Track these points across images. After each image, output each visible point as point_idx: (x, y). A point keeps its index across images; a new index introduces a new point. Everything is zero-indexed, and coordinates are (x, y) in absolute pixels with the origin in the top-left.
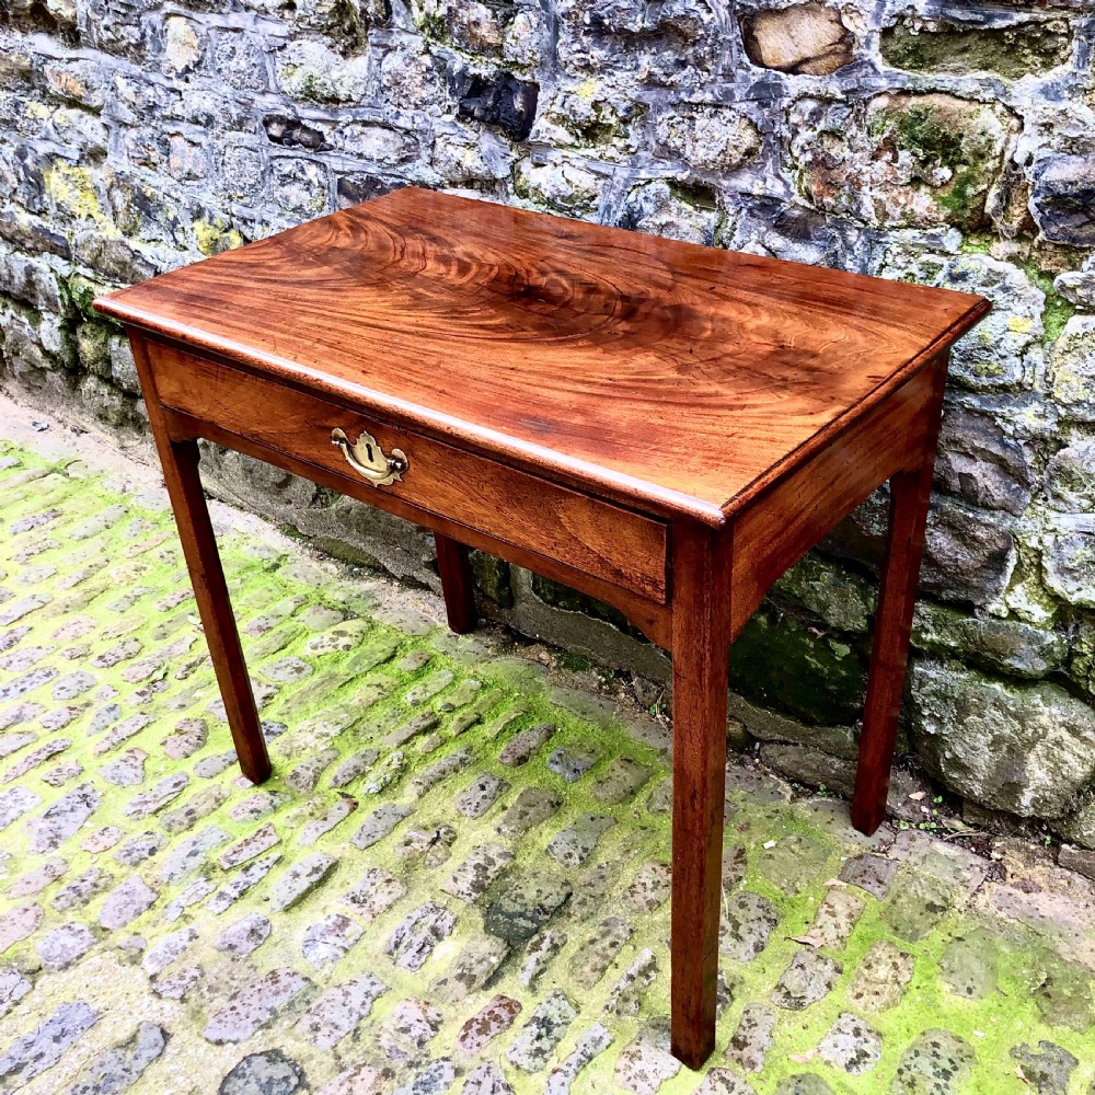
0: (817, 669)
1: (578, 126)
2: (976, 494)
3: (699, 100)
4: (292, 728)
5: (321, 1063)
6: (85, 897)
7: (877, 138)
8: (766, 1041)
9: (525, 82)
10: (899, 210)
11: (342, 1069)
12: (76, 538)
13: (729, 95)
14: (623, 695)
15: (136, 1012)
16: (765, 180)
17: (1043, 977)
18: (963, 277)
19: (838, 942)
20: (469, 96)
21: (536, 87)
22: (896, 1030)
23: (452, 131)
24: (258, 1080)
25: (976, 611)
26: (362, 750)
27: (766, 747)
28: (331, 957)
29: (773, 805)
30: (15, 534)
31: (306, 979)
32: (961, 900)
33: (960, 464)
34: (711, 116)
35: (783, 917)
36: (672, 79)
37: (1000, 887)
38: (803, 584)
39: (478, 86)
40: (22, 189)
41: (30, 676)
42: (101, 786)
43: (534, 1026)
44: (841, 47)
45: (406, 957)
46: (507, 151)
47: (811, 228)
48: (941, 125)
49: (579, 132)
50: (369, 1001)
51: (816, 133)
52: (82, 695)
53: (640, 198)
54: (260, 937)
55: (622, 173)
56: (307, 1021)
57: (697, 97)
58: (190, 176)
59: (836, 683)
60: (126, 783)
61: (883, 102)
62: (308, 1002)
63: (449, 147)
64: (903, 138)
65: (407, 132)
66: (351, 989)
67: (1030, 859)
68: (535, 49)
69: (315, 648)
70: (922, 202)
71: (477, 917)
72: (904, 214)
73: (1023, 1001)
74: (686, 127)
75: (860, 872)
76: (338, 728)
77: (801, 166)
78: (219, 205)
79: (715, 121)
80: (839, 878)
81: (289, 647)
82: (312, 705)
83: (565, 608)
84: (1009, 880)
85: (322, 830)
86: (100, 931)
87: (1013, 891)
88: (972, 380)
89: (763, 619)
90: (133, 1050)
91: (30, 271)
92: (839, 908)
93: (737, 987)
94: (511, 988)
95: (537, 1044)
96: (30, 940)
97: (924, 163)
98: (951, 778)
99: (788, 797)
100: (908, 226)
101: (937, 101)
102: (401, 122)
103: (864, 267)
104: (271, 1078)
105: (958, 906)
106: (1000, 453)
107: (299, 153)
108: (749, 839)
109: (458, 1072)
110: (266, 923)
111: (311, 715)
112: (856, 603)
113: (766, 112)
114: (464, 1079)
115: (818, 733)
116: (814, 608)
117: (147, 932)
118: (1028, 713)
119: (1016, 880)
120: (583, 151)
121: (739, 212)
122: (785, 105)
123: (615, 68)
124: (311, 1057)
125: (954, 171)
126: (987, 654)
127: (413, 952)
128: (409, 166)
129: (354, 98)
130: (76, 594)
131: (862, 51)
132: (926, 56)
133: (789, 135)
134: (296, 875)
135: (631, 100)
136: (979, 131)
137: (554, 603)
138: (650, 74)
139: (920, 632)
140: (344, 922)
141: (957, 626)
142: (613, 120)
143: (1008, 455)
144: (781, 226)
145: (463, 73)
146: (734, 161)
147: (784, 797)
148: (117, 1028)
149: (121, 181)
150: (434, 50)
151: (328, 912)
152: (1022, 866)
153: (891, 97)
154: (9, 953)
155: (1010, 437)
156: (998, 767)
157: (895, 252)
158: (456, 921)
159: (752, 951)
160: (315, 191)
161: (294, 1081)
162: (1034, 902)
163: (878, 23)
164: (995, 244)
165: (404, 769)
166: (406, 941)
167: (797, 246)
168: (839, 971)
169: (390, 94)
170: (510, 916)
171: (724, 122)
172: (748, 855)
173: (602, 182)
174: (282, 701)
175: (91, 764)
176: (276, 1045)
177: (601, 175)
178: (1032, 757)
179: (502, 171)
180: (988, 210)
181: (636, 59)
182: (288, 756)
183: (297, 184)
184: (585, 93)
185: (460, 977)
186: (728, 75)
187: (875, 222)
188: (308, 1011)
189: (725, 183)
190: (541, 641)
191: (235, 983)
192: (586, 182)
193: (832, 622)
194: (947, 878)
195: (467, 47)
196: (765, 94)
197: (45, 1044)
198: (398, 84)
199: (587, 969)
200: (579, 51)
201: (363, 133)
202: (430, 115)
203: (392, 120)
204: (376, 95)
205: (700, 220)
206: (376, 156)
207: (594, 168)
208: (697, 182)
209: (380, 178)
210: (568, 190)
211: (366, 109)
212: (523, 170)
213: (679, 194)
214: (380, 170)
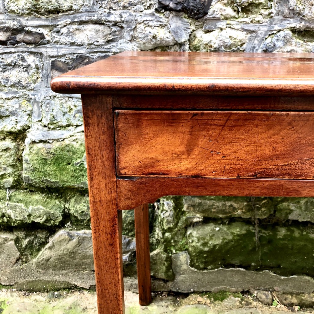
1: (241, 5)
14: (254, 303)
23: (150, 18)
46: (188, 26)
49: (240, 9)
53: (274, 40)
55: (263, 29)
63: (148, 28)
65: (115, 24)
83: (212, 269)
102: (112, 18)
107: (21, 49)
120: (242, 20)
128: (114, 44)
129: (75, 7)
137: (205, 268)
160: (31, 72)
173: (249, 35)
177: (249, 32)
179: (184, 38)
183: (17, 69)
190: (194, 292)
201: (77, 29)
202: (134, 11)
203: (104, 18)
204: (93, 4)
205: (307, 47)
206: (86, 42)
207: (246, 28)
208: (308, 27)
209: (88, 55)
210: (229, 42)
211: (83, 14)
212: (198, 35)
213: (296, 35)
214: (89, 50)
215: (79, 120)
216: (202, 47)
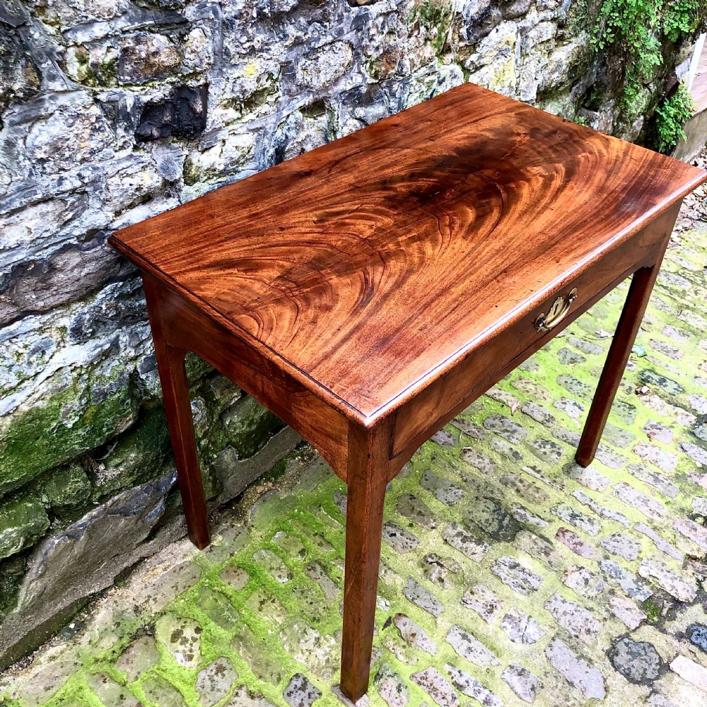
3: (323, 43)
5: (610, 627)
7: (411, 25)
9: (199, 86)
10: (419, 60)
11: (613, 615)
13: (341, 32)
16: (352, 78)
21: (206, 85)
22: (559, 392)
24: (630, 660)
28: (536, 625)
31: (553, 639)
35: (499, 413)
39: (149, 111)
43: (576, 522)
45: (534, 583)
46: (179, 153)
47: (373, 95)
48: (436, 5)
49: (243, 105)
50: (568, 602)
51: (383, 36)
53: (285, 131)
54: (523, 671)
55: (272, 120)
56: (584, 637)
62: (571, 638)
64: (423, 20)
65: (73, 192)
66: (561, 611)
70: (429, 51)
71: (500, 545)
72: (421, 61)
74: (313, 66)
79: (331, 54)
83: (263, 446)
94: (550, 531)
95: (585, 521)
100: (421, 67)
103: (400, 102)
104: (628, 653)
109: (607, 558)
110: (511, 669)
113: (359, 34)
114: (611, 555)
120: (247, 118)
121: (339, 106)
125: (437, 28)
127: (530, 579)
133: (369, 43)
134: (469, 650)
135: (281, 63)
137: (256, 450)
138: (297, 38)
140: (509, 618)
142: (268, 84)
146: (341, 74)
150: (102, 97)
159: (521, 428)
161: (626, 640)
166: (521, 582)
167: (368, 109)
170: (501, 527)
171: (336, 51)
173: (256, 134)
177: (255, 130)
179: (179, 172)
181: (284, 31)
184: (249, 73)
185: (547, 554)
186: (341, 19)
187: (410, 72)
188: (577, 636)
189: (331, 92)
190: (249, 486)
191: (560, 684)
196: (359, 23)
199: (537, 495)
200: (246, 42)
202: (100, 161)
203: (53, 191)
204: (31, 174)
205: (318, 124)
206: (28, 238)
207: (252, 127)
208: (316, 99)
209: (32, 258)
210: (236, 155)
211: (13, 197)
212: (194, 161)
213: (306, 115)
214: (32, 249)
215: (38, 365)
216: (202, 175)
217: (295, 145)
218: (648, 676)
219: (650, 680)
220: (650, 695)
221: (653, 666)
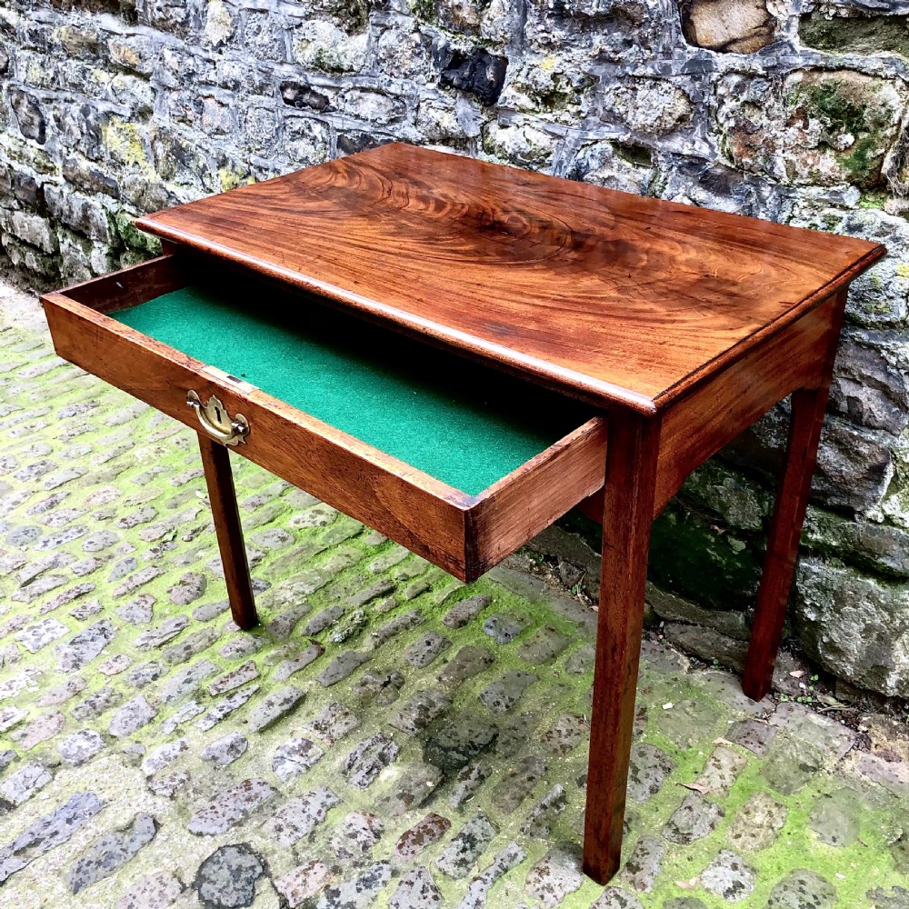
0: (716, 560)
1: (538, 93)
2: (861, 414)
3: (642, 74)
4: (276, 585)
5: (282, 857)
6: (99, 710)
7: (792, 108)
8: (656, 867)
9: (496, 56)
10: (807, 170)
11: (299, 864)
12: (109, 424)
13: (666, 69)
14: (550, 576)
15: (134, 804)
16: (694, 143)
17: (900, 833)
18: (859, 228)
19: (722, 790)
20: (449, 68)
21: (505, 61)
22: (769, 867)
23: (434, 97)
24: (230, 867)
25: (856, 516)
26: (331, 606)
27: (670, 626)
28: (295, 772)
29: (673, 674)
30: (61, 419)
31: (273, 789)
32: (830, 763)
33: (848, 389)
34: (651, 88)
35: (677, 766)
36: (619, 55)
37: (865, 755)
38: (709, 487)
39: (457, 60)
40: (84, 140)
41: (66, 531)
42: (117, 622)
43: (460, 842)
44: (765, 30)
45: (357, 777)
46: (478, 114)
47: (731, 185)
48: (848, 97)
49: (540, 100)
50: (324, 810)
51: (739, 103)
52: (106, 549)
53: (588, 156)
54: (238, 751)
55: (574, 134)
56: (272, 822)
57: (640, 71)
58: (219, 131)
59: (731, 574)
60: (137, 621)
61: (798, 77)
62: (274, 808)
63: (430, 110)
64: (814, 108)
65: (397, 97)
66: (310, 799)
67: (893, 733)
68: (506, 29)
69: (297, 522)
70: (827, 164)
71: (418, 749)
72: (810, 173)
73: (881, 851)
74: (629, 96)
75: (744, 734)
76: (312, 588)
77: (725, 131)
78: (240, 156)
79: (654, 92)
80: (726, 738)
81: (276, 521)
82: (292, 568)
84: (873, 749)
85: (294, 669)
86: (109, 738)
87: (876, 759)
88: (863, 317)
89: (672, 516)
90: (129, 834)
91: (86, 207)
92: (724, 762)
93: (634, 822)
94: (443, 808)
95: (462, 856)
96: (53, 740)
97: (831, 130)
98: (826, 659)
99: (686, 668)
100: (813, 184)
101: (845, 76)
102: (393, 89)
103: (774, 218)
104: (240, 866)
105: (827, 768)
106: (884, 381)
107: (308, 114)
108: (651, 700)
109: (395, 873)
110: (243, 740)
111: (291, 576)
112: (753, 505)
113: (697, 84)
114: (399, 879)
115: (715, 616)
116: (717, 508)
117: (147, 741)
118: (897, 606)
119: (880, 750)
120: (545, 116)
121: (670, 169)
122: (714, 79)
123: (572, 46)
124: (274, 852)
125: (856, 138)
126: (863, 553)
127: (362, 773)
128: (397, 126)
129: (355, 68)
130: (107, 469)
131: (783, 33)
132: (838, 38)
133: (716, 105)
134: (270, 704)
135: (584, 73)
136: (880, 103)
138: (602, 51)
139: (807, 533)
140: (308, 745)
141: (838, 528)
142: (568, 90)
143: (892, 384)
144: (707, 182)
145: (446, 48)
146: (668, 126)
147: (682, 668)
148: (118, 816)
149: (162, 134)
150: (423, 29)
151: (296, 735)
152: (885, 739)
153: (805, 73)
154: (36, 749)
155: (893, 367)
156: (868, 651)
157: (801, 206)
158: (400, 751)
159: (648, 792)
160: (319, 146)
161: (259, 870)
162: (894, 769)
163: (797, 9)
164: (889, 201)
165: (364, 624)
166: (357, 763)
167: (718, 199)
168: (721, 814)
169: (384, 65)
170: (446, 750)
171: (662, 92)
172: (648, 714)
173: (556, 142)
174: (268, 564)
175: (110, 604)
176: (247, 840)
177: (555, 136)
178: (898, 644)
179: (473, 131)
180: (884, 171)
181: (590, 38)
182: (270, 607)
183: (304, 139)
184: (546, 66)
185: (401, 796)
186: (667, 53)
187: (786, 180)
188: (274, 815)
189: (660, 144)
191: (215, 788)
192: (543, 141)
193: (731, 520)
194: (819, 744)
195: (450, 27)
196: (697, 69)
197: (59, 824)
198: (392, 57)
199: (507, 797)
200: (543, 31)
201: (360, 98)
202: (417, 83)
203: (385, 87)
204: (374, 66)
205: (636, 175)
206: (370, 117)
207: (550, 130)
208: (636, 143)
209: (372, 135)
210: (527, 148)
211: (364, 78)
212: (491, 130)
213: (620, 153)
214: (373, 129)
216: (496, 149)
217: (595, 179)
218: (205, 885)
219: (200, 886)
220: (181, 883)
221: (217, 894)
